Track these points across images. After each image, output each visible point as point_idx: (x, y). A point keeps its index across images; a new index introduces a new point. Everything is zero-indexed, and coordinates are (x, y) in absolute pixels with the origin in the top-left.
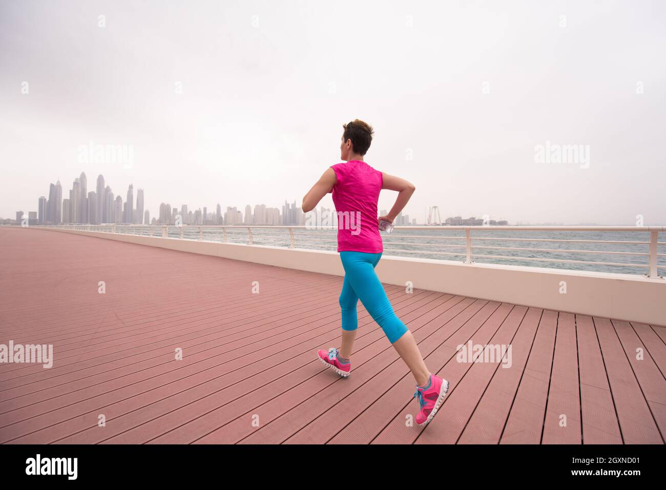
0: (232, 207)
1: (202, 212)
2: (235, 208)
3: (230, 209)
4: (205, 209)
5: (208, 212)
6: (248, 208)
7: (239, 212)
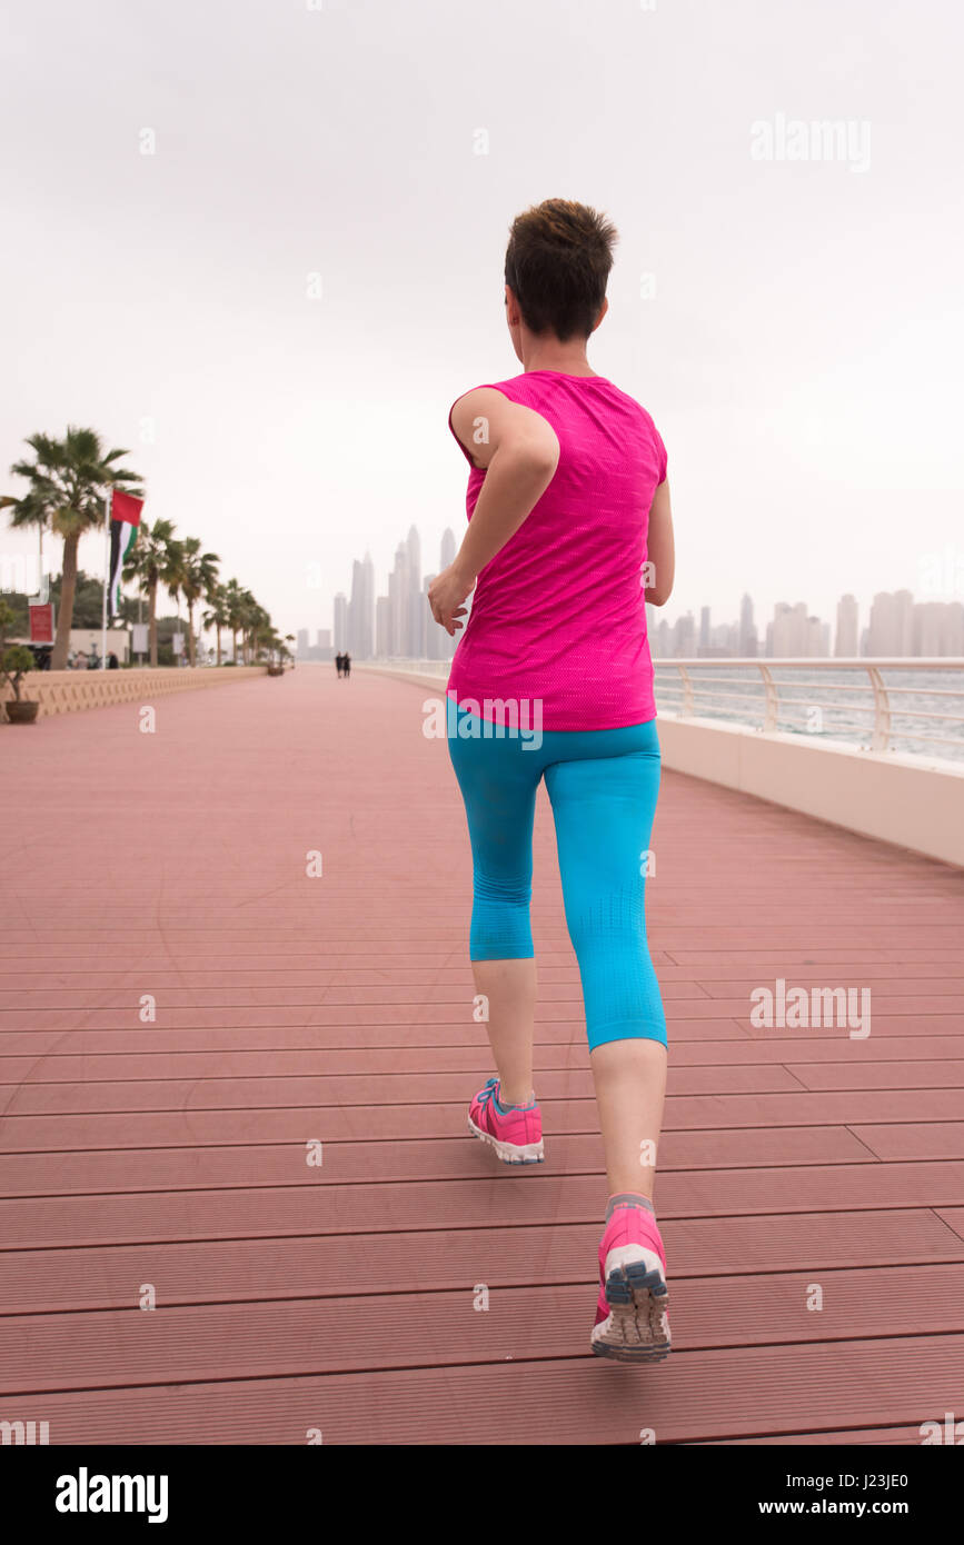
0: (792, 604)
1: (698, 623)
2: (802, 607)
3: (783, 609)
4: (706, 613)
5: (715, 622)
6: (847, 606)
7: (814, 620)
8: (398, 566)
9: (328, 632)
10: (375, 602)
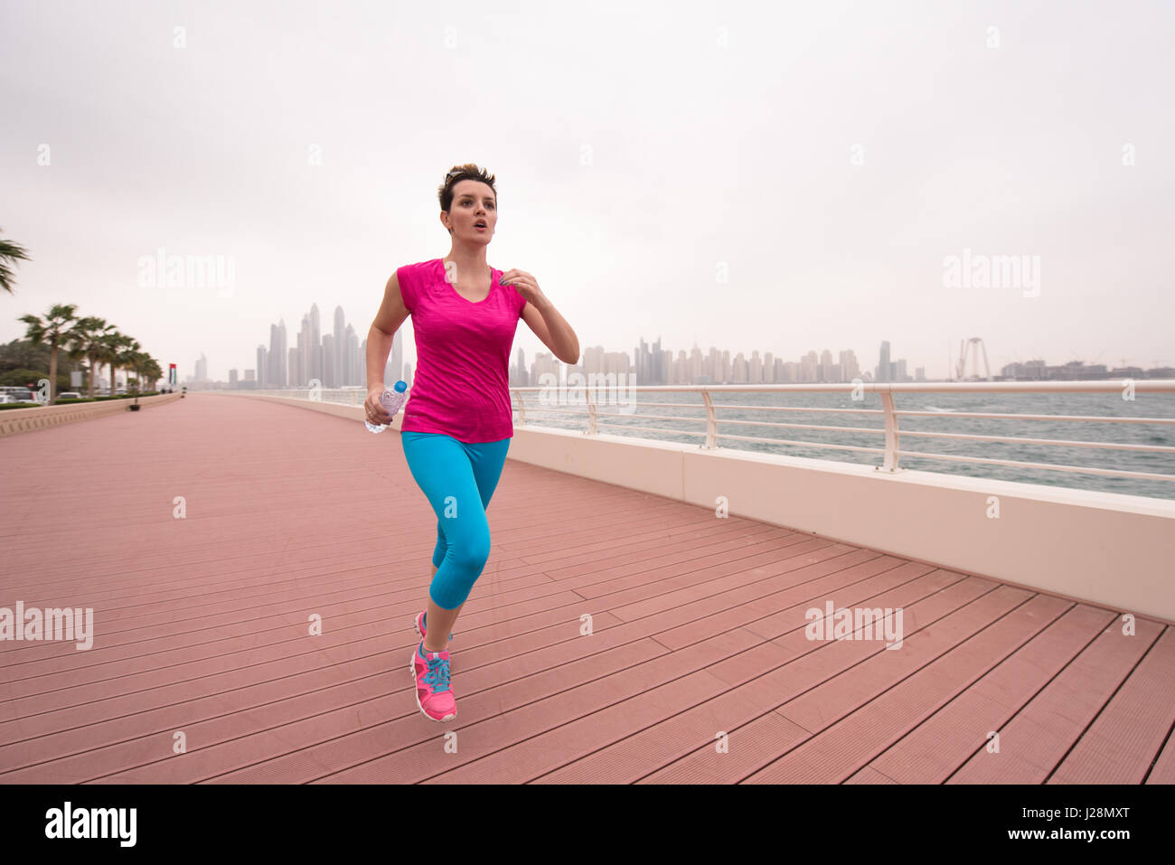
8: (304, 329)
9: (253, 371)
10: (288, 351)
